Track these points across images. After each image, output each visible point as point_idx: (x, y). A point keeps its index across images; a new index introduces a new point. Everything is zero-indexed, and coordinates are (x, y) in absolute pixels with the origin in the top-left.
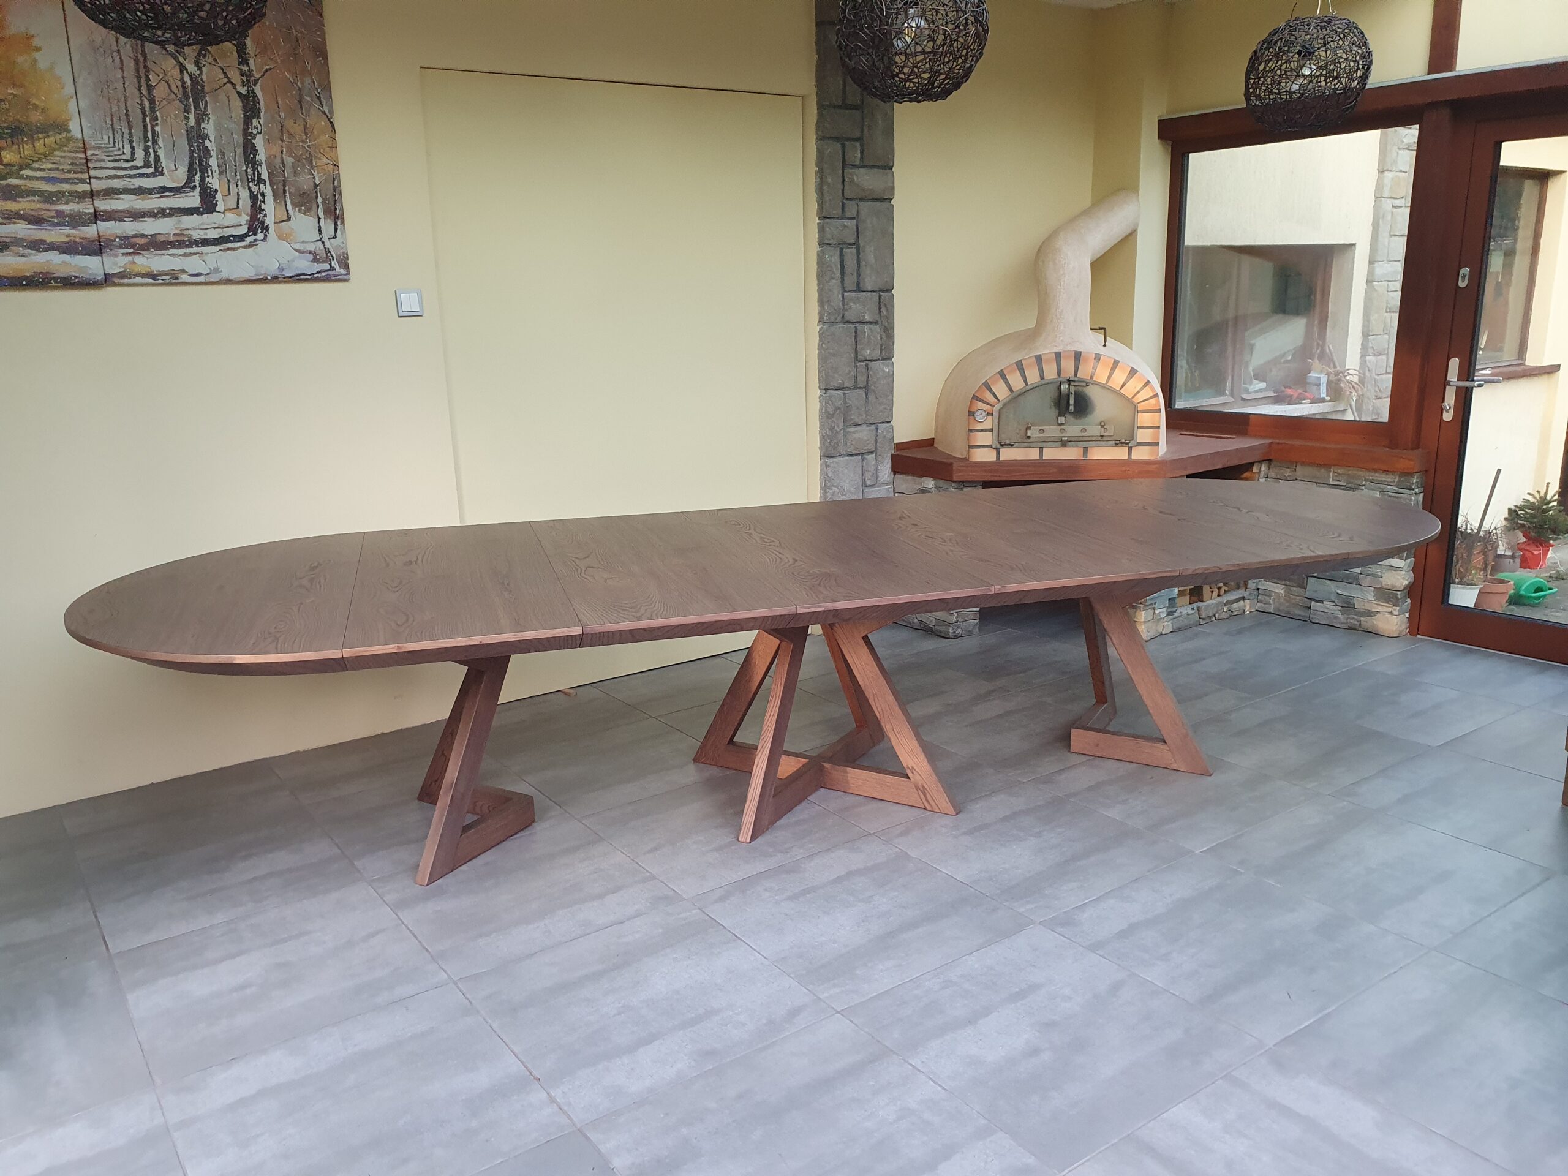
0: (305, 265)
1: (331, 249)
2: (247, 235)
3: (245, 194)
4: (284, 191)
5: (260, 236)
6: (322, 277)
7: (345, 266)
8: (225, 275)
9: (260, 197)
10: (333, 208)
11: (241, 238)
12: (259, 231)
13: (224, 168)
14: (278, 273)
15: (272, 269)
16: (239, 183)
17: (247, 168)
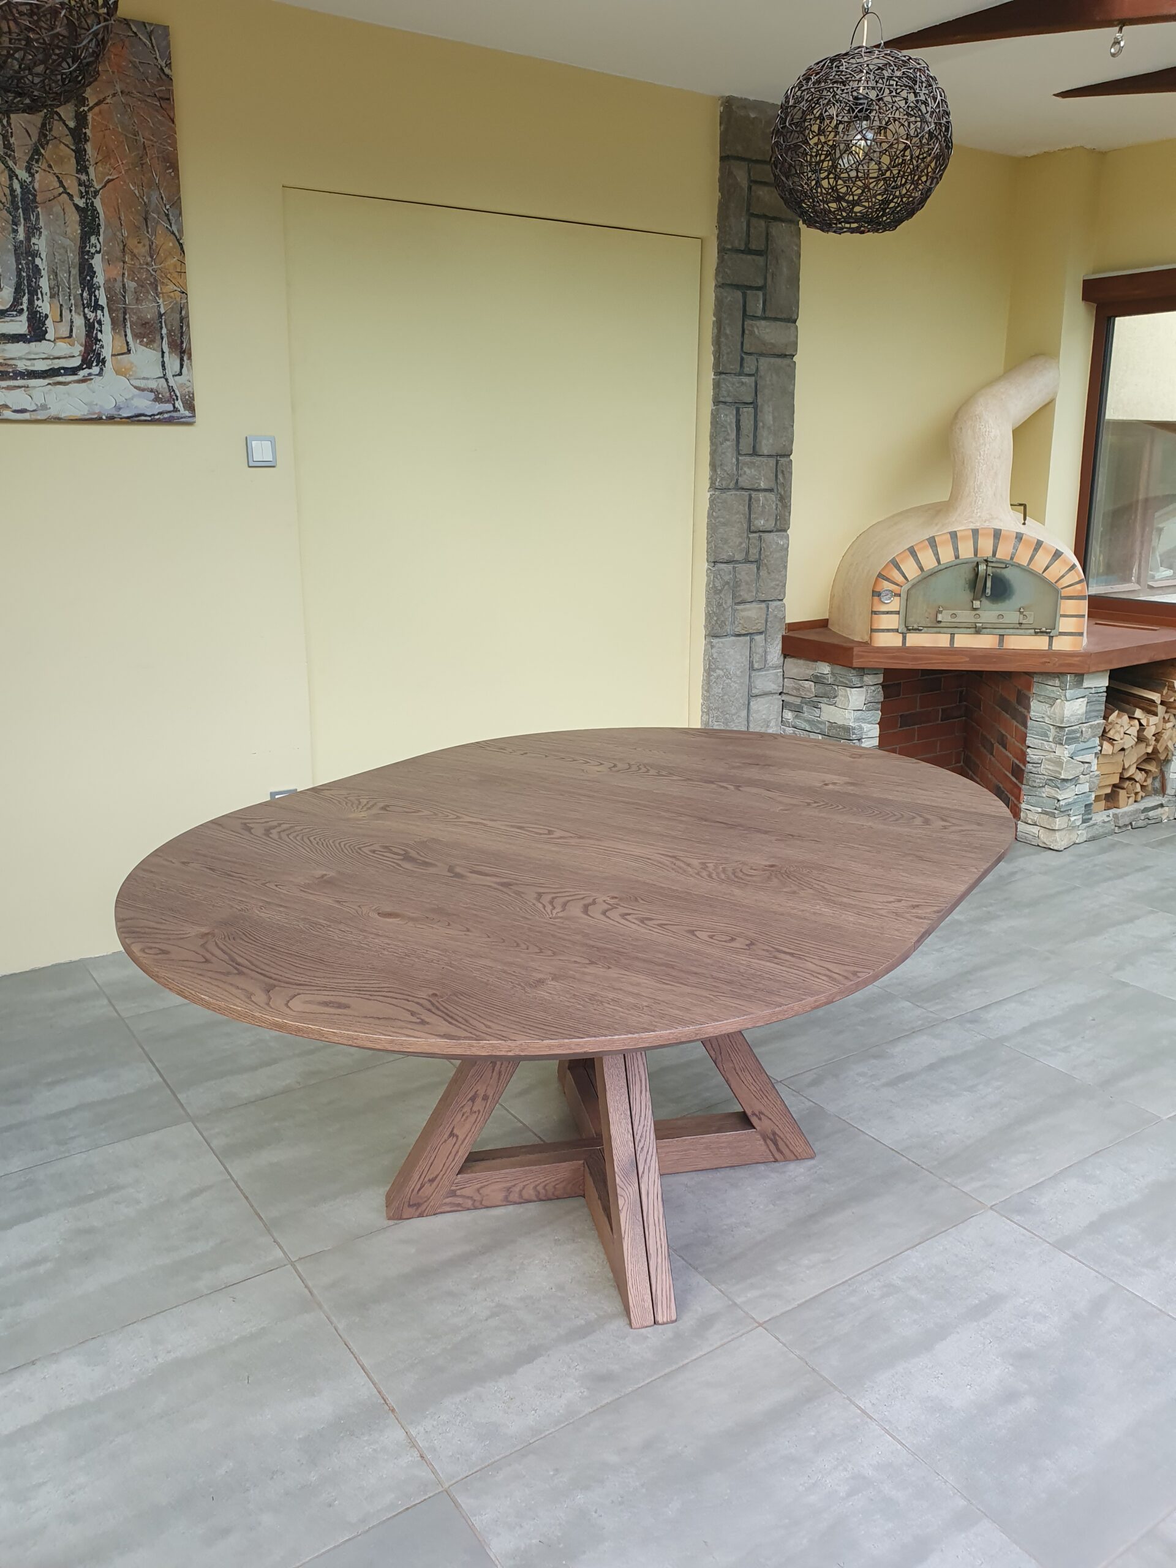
0: (145, 404)
1: (175, 388)
2: (80, 368)
3: (79, 322)
4: (125, 319)
5: (95, 370)
6: (165, 418)
7: (190, 406)
8: (53, 412)
9: (96, 325)
10: (179, 342)
11: (74, 371)
12: (95, 364)
13: (56, 289)
14: (114, 413)
15: (108, 406)
16: (73, 308)
17: (83, 291)
